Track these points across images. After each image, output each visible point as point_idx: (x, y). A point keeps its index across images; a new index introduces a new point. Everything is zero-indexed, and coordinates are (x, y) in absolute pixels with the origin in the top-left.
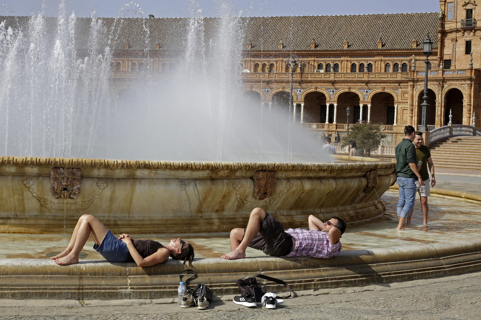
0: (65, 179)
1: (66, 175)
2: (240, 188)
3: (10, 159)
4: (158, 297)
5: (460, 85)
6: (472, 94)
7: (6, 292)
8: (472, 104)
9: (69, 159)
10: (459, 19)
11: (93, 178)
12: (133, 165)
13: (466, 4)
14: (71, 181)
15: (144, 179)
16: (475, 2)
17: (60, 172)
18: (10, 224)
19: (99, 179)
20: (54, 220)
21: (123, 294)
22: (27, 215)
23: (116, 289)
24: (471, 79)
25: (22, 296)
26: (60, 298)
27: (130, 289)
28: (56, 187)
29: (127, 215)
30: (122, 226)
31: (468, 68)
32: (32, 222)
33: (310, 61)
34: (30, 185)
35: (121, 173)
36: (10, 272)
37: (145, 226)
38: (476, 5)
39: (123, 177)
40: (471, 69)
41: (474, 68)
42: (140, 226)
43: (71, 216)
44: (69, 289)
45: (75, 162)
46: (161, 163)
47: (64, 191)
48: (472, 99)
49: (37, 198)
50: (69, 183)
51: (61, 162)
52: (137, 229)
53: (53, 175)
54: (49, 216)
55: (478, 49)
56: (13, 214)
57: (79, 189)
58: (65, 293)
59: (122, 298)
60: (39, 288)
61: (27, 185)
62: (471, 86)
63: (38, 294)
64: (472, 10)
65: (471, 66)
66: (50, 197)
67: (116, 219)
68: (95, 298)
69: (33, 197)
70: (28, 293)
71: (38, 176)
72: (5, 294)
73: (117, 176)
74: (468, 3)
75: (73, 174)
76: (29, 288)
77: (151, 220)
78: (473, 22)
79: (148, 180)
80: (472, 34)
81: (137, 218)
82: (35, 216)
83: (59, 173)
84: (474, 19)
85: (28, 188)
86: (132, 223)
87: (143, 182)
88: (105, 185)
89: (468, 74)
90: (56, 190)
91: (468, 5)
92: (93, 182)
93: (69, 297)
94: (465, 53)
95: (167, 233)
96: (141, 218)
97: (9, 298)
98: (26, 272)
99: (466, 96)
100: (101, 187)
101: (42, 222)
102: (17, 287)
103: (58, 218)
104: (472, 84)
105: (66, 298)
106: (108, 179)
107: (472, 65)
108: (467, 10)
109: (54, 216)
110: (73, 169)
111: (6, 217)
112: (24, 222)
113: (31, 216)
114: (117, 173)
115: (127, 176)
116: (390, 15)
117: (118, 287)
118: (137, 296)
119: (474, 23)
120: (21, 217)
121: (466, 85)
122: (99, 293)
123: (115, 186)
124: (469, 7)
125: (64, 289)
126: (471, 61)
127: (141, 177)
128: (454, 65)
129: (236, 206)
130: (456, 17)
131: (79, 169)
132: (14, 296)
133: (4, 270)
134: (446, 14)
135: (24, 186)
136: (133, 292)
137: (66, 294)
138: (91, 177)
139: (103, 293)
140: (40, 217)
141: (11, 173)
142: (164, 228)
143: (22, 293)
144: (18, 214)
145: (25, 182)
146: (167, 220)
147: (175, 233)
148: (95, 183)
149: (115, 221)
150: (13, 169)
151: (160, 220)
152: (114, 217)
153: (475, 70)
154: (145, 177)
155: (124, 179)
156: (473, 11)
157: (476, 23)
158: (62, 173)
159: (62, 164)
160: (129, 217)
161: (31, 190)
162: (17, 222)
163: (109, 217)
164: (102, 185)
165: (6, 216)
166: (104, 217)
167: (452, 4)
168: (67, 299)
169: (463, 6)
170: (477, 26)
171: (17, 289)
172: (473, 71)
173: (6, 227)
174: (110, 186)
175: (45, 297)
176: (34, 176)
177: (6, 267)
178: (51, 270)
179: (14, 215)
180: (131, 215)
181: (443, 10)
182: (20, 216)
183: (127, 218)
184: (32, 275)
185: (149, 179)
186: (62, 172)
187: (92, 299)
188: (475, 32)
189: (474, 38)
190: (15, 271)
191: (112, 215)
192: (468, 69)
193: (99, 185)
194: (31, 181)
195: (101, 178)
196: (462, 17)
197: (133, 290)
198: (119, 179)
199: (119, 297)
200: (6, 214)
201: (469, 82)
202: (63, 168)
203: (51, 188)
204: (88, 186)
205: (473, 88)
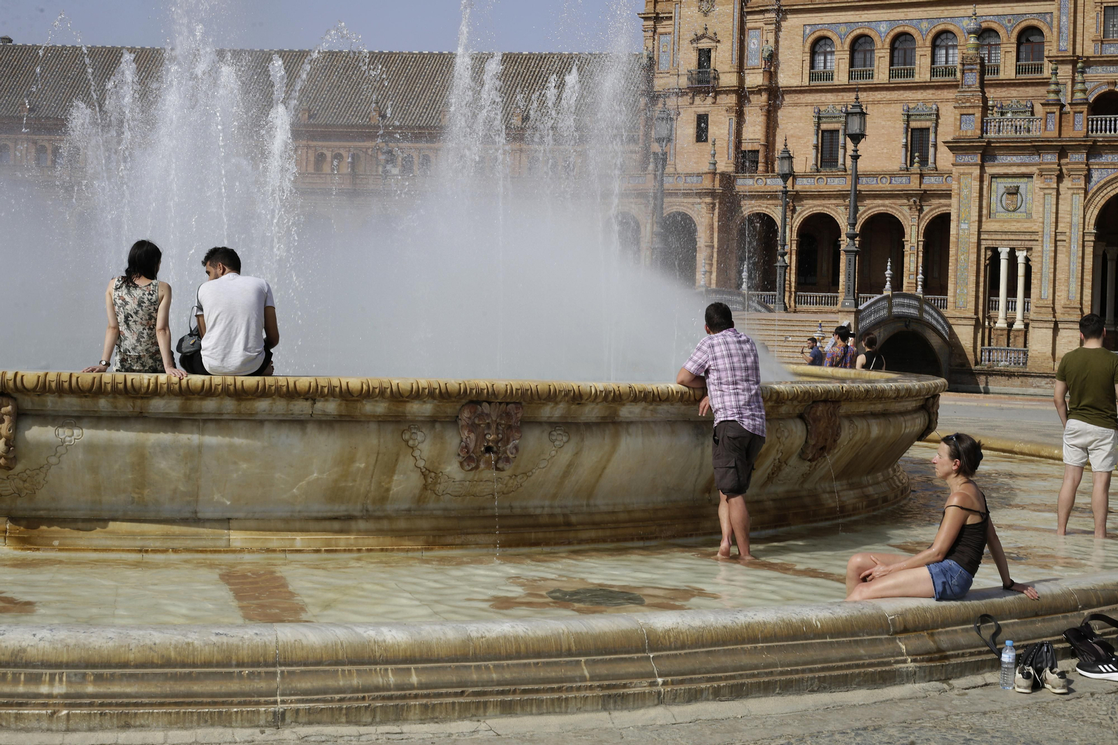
0: (494, 427)
1: (494, 419)
2: (786, 438)
3: (384, 385)
4: (958, 675)
5: (690, 206)
6: (716, 225)
7: (703, 686)
8: (716, 246)
9: (505, 383)
10: (683, 70)
11: (540, 423)
12: (625, 393)
13: (698, 39)
14: (503, 431)
15: (631, 423)
16: (715, 34)
17: (483, 412)
18: (359, 532)
19: (553, 425)
20: (447, 518)
21: (905, 674)
22: (390, 508)
23: (889, 664)
24: (712, 194)
25: (731, 693)
26: (800, 690)
27: (911, 661)
28: (472, 446)
29: (585, 503)
30: (581, 527)
31: (706, 170)
32: (402, 524)
33: (369, 148)
34: (417, 442)
35: (591, 412)
36: (689, 642)
37: (622, 525)
38: (719, 41)
39: (594, 420)
40: (714, 174)
41: (718, 171)
42: (612, 526)
43: (480, 509)
44: (811, 671)
45: (517, 389)
46: (672, 391)
47: (487, 455)
48: (716, 235)
49: (424, 470)
50: (500, 436)
51: (490, 390)
52: (608, 533)
53: (467, 420)
54: (435, 510)
55: (722, 132)
56: (359, 507)
57: (516, 448)
58: (807, 681)
59: (902, 683)
60: (758, 674)
61: (411, 443)
62: (713, 209)
63: (762, 687)
64: (709, 50)
65: (712, 167)
66: (452, 469)
67: (567, 511)
68: (860, 686)
69: (416, 469)
70: (743, 685)
71: (432, 421)
72: (702, 690)
73: (583, 419)
74: (703, 36)
75: (508, 415)
76: (741, 675)
77: (629, 512)
78: (712, 75)
79: (640, 426)
80: (709, 100)
81: (604, 508)
82: (406, 510)
83: (479, 414)
84: (715, 70)
85: (412, 448)
86: (597, 518)
87: (632, 429)
88: (565, 439)
89: (707, 183)
90: (473, 452)
91: (702, 41)
92: (543, 432)
93: (816, 689)
94: (695, 139)
95: (661, 537)
96: (610, 509)
97: (708, 700)
98: (718, 641)
99: (703, 228)
100: (557, 443)
101: (425, 524)
102: (720, 675)
103: (453, 513)
104: (714, 205)
105: (810, 691)
106: (568, 426)
107: (715, 164)
108: (700, 50)
109: (445, 509)
110: (507, 404)
111: (344, 516)
112: (385, 524)
113: (397, 511)
114: (587, 412)
115: (603, 418)
116: (534, 55)
117: (892, 660)
118: (925, 677)
119: (715, 78)
120: (378, 514)
121: (703, 205)
122: (865, 674)
123: (583, 440)
124: (704, 44)
125: (803, 671)
126: (714, 156)
127: (628, 420)
128: (673, 162)
129: (766, 475)
130: (675, 64)
131: (518, 404)
132: (717, 695)
133: (676, 638)
134: (655, 58)
135: (404, 443)
136: (920, 667)
137: (809, 683)
138: (536, 422)
139: (873, 673)
140: (417, 513)
141: (374, 416)
142: (654, 528)
143: (732, 686)
144: (370, 507)
145: (406, 436)
146: (656, 510)
147: (674, 537)
148: (545, 435)
149: (565, 515)
150: (381, 408)
151: (644, 511)
152: (561, 507)
153: (722, 174)
154: (634, 419)
155: (597, 424)
156: (713, 54)
157: (718, 79)
158: (487, 414)
159: (492, 394)
160: (588, 505)
161: (417, 453)
162: (370, 525)
163: (551, 507)
164: (560, 438)
165: (346, 513)
166: (543, 507)
167: (668, 38)
168: (812, 691)
169: (691, 42)
170: (721, 84)
171: (720, 679)
172: (718, 176)
173: (352, 537)
174: (575, 440)
175: (773, 692)
176: (422, 421)
177: (678, 632)
178: (762, 632)
179: (362, 511)
180: (592, 502)
181: (650, 49)
182: (374, 511)
183: (585, 509)
184: (730, 645)
185: (641, 422)
186: (486, 411)
187: (855, 689)
188: (715, 98)
189: (715, 108)
190: (698, 638)
191: (556, 503)
192: (706, 173)
193: (554, 438)
194: (419, 433)
195: (555, 423)
196: (690, 64)
197: (917, 664)
198: (589, 425)
199: (898, 679)
200: (343, 508)
201: (708, 200)
202: (490, 403)
203: (463, 448)
204: (533, 442)
205: (717, 211)
